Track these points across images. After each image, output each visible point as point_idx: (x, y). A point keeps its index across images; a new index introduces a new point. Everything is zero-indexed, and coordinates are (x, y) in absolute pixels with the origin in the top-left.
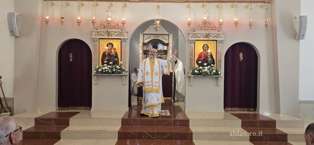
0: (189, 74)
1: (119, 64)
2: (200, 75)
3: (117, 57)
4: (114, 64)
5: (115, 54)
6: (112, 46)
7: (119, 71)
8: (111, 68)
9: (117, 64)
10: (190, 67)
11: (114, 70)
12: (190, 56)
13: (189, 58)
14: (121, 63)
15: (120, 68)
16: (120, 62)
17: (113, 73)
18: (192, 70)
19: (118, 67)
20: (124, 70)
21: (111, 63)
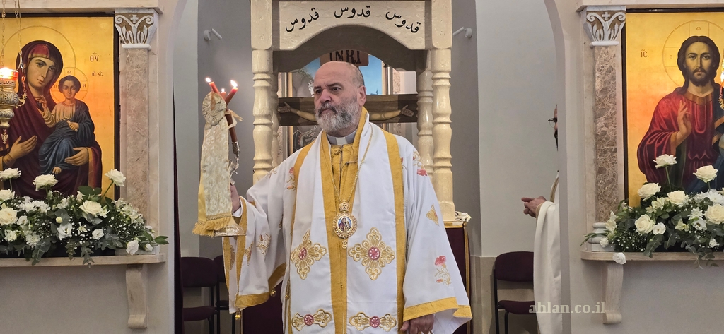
0: (595, 248)
1: (104, 186)
2: (676, 248)
3: (86, 136)
4: (66, 186)
5: (75, 119)
6: (50, 63)
7: (98, 234)
8: (44, 217)
9: (91, 184)
10: (599, 197)
11: (64, 231)
12: (596, 118)
13: (588, 133)
14: (118, 177)
15: (104, 213)
16: (112, 174)
17: (58, 248)
18: (613, 217)
19: (91, 208)
20: (135, 231)
21: (42, 180)
